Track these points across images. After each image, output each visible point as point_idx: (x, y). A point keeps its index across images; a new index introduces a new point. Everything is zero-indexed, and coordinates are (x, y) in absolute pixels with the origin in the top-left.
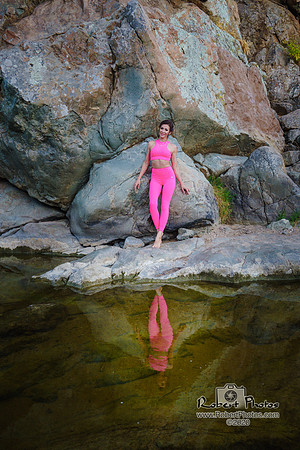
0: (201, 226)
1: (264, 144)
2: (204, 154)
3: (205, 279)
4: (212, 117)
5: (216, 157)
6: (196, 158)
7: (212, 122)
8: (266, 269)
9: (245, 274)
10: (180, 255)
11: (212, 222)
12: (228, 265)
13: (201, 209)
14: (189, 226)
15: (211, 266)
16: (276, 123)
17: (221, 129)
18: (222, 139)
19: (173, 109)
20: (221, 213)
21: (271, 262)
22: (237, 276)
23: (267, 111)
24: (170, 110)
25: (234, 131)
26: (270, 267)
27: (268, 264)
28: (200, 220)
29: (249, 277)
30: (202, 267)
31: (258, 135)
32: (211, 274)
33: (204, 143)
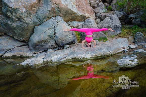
0: (71, 44)
1: (89, 17)
2: (71, 22)
3: (73, 60)
4: (72, 9)
5: (75, 22)
6: (68, 23)
7: (72, 11)
8: (92, 55)
9: (86, 58)
10: (65, 53)
11: (75, 42)
12: (80, 55)
13: (71, 38)
14: (67, 44)
15: (75, 56)
16: (93, 11)
17: (75, 13)
18: (76, 16)
19: (60, 7)
20: (77, 40)
21: (93, 53)
22: (83, 58)
23: (90, 8)
24: (58, 8)
25: (80, 14)
26: (93, 55)
27: (93, 54)
28: (71, 42)
29: (87, 58)
30: (72, 56)
31: (87, 15)
32: (75, 58)
33: (70, 18)
